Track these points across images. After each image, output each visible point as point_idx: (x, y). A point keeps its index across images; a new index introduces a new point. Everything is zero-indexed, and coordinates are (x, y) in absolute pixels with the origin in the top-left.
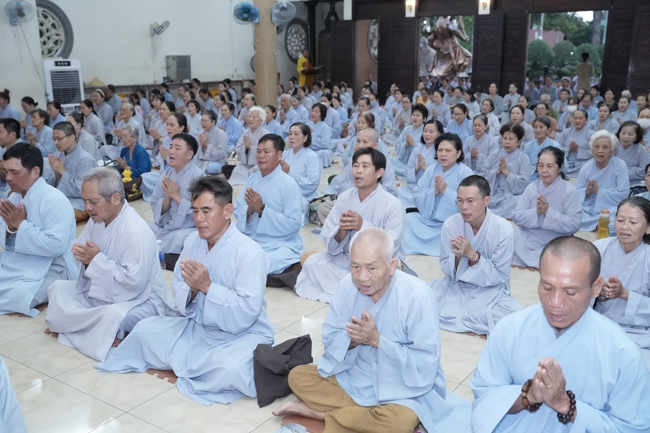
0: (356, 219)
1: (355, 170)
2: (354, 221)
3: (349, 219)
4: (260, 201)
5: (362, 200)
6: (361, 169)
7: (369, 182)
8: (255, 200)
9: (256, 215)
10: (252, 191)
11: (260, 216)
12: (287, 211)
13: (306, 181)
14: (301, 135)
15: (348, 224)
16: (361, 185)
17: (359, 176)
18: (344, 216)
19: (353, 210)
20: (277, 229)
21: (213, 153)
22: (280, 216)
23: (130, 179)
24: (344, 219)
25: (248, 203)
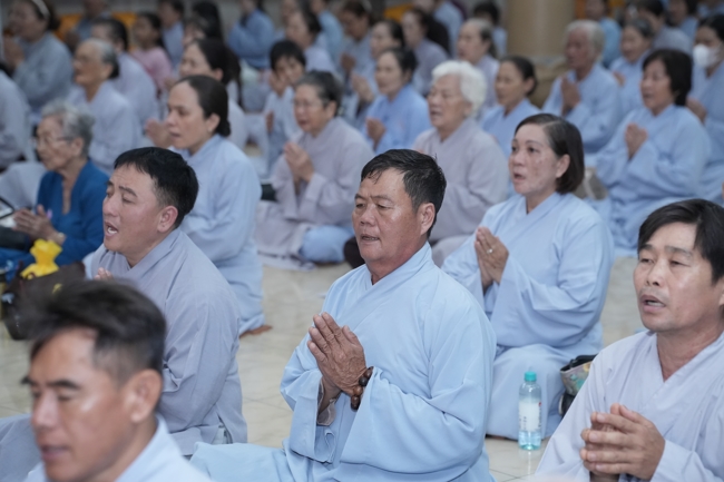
0: (637, 439)
1: (643, 273)
2: (630, 447)
3: (612, 436)
4: (358, 357)
5: (666, 373)
6: (661, 270)
7: (686, 316)
8: (340, 355)
9: (344, 402)
10: (331, 325)
11: (355, 406)
12: (442, 393)
13: (557, 300)
14: (547, 154)
15: (608, 454)
16: (660, 321)
17: (651, 292)
18: (597, 425)
19: (631, 408)
20: (405, 450)
21: (329, 202)
22: (417, 407)
23: (52, 268)
24: (595, 436)
25: (321, 365)
